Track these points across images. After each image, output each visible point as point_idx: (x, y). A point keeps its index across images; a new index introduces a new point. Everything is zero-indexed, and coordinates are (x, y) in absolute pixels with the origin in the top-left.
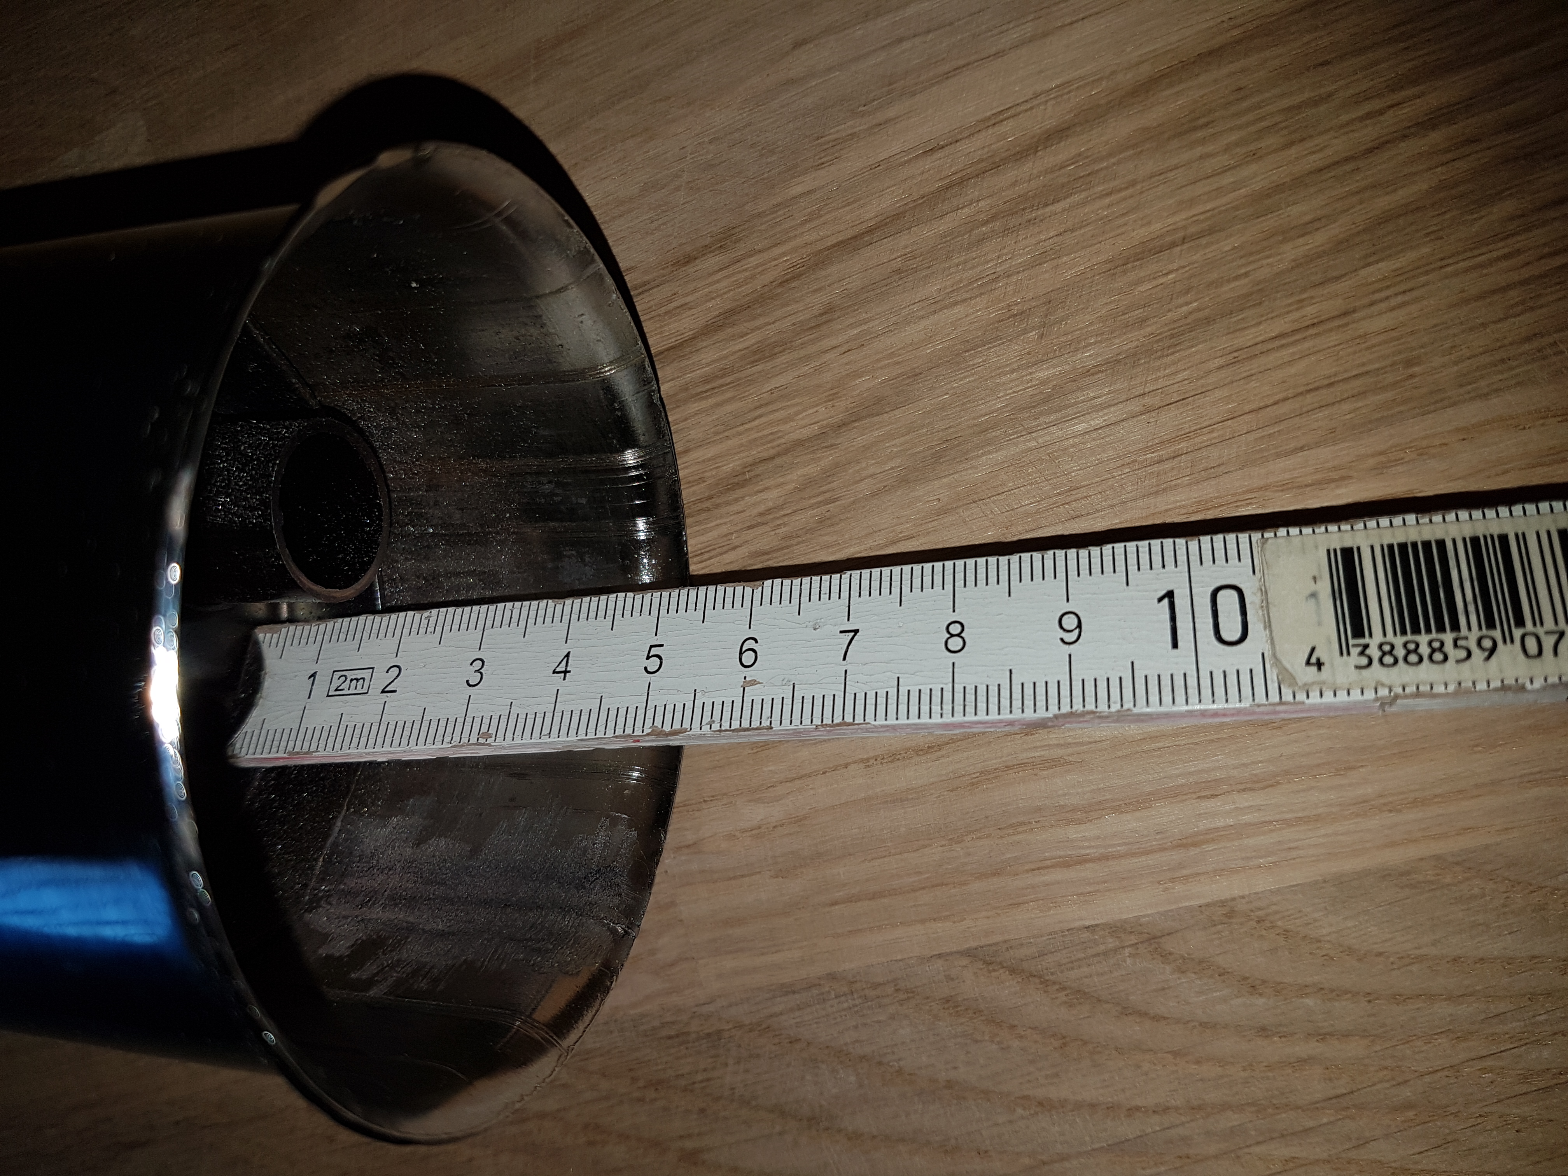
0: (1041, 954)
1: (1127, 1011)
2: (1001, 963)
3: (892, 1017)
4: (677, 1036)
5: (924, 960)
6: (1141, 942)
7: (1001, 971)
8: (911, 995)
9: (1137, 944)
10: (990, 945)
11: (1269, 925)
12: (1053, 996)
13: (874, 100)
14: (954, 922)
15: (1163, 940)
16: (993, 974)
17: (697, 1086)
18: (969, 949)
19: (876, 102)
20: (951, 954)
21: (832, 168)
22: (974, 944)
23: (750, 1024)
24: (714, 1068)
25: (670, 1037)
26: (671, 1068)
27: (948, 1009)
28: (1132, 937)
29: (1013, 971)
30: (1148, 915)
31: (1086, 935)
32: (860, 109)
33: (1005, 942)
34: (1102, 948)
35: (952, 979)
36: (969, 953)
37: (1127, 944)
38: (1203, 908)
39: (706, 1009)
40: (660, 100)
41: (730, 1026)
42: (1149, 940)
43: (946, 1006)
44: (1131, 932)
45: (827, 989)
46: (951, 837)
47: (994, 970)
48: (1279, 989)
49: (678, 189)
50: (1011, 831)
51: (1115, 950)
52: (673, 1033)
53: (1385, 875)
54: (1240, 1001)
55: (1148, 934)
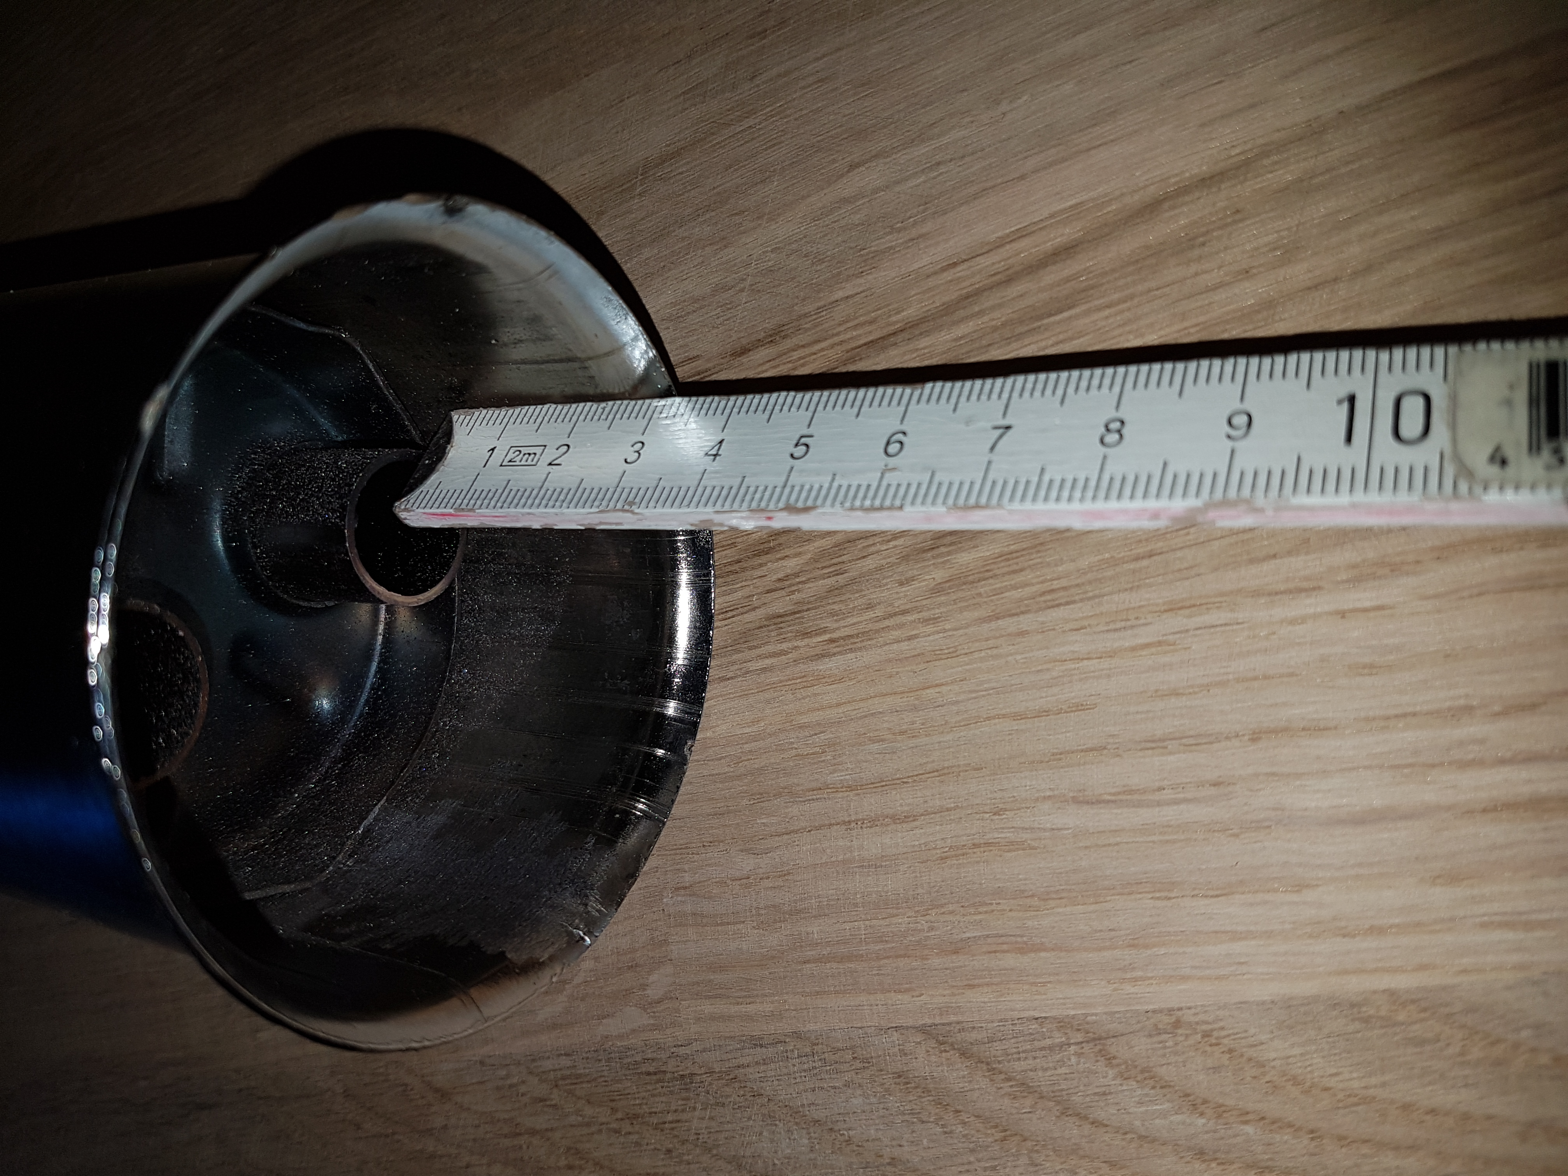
0: (991, 1040)
1: (1067, 1110)
2: (952, 1045)
3: (847, 1085)
4: (655, 1074)
5: (883, 1030)
6: (1088, 1042)
7: (952, 1052)
8: (867, 1065)
9: (1082, 1042)
10: (943, 1024)
11: (1214, 1041)
12: (999, 1086)
13: (910, 218)
14: (913, 996)
15: (1109, 1042)
16: (944, 1054)
17: (666, 1125)
18: (924, 1025)
19: (912, 220)
20: (907, 1028)
21: (870, 277)
22: (929, 1021)
23: (719, 1072)
24: (683, 1111)
25: (649, 1074)
26: (646, 1104)
27: (899, 1084)
28: (1079, 1035)
29: (963, 1054)
30: (1096, 1015)
31: (1034, 1026)
32: (899, 225)
33: (958, 1023)
34: (1048, 1042)
35: (906, 1054)
36: (924, 1030)
37: (1072, 1041)
38: (1150, 1014)
39: (682, 1051)
40: (736, 214)
41: (703, 1070)
42: (1094, 1039)
43: (897, 1080)
44: (1079, 1030)
45: (791, 1048)
46: (917, 909)
47: (946, 1051)
48: (1220, 1111)
49: (742, 290)
50: (972, 911)
51: (1061, 1046)
52: (652, 1070)
53: (1335, 1004)
54: (1179, 1118)
55: (1094, 1033)
